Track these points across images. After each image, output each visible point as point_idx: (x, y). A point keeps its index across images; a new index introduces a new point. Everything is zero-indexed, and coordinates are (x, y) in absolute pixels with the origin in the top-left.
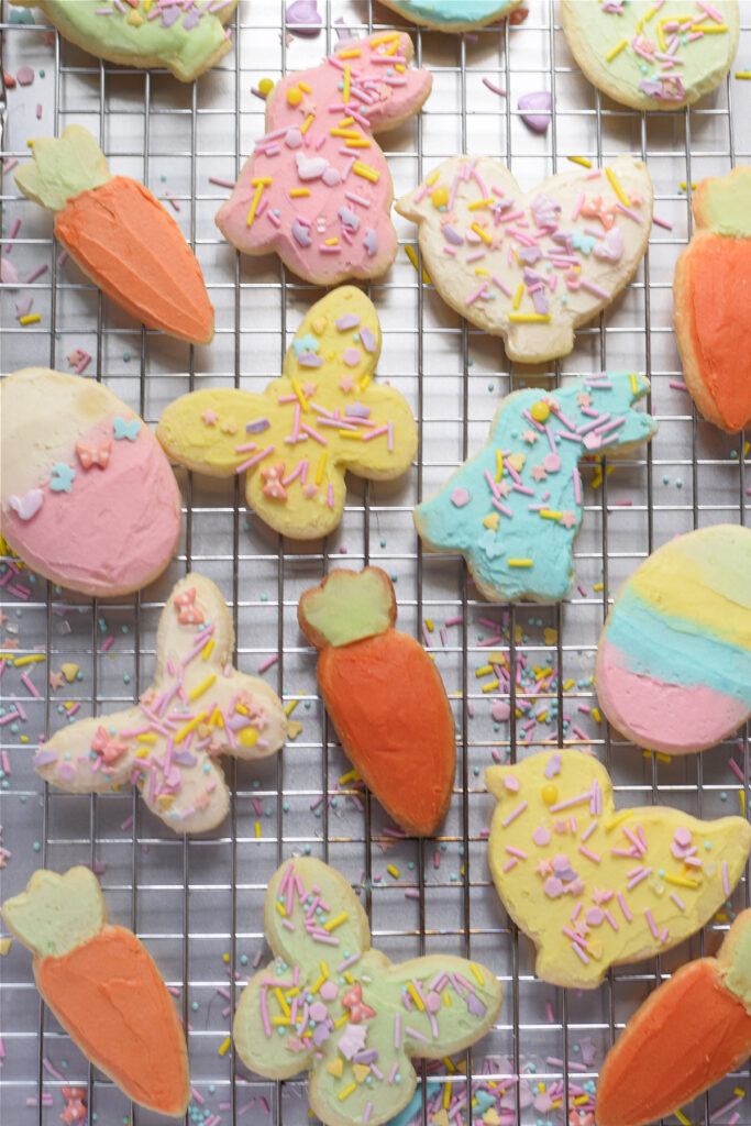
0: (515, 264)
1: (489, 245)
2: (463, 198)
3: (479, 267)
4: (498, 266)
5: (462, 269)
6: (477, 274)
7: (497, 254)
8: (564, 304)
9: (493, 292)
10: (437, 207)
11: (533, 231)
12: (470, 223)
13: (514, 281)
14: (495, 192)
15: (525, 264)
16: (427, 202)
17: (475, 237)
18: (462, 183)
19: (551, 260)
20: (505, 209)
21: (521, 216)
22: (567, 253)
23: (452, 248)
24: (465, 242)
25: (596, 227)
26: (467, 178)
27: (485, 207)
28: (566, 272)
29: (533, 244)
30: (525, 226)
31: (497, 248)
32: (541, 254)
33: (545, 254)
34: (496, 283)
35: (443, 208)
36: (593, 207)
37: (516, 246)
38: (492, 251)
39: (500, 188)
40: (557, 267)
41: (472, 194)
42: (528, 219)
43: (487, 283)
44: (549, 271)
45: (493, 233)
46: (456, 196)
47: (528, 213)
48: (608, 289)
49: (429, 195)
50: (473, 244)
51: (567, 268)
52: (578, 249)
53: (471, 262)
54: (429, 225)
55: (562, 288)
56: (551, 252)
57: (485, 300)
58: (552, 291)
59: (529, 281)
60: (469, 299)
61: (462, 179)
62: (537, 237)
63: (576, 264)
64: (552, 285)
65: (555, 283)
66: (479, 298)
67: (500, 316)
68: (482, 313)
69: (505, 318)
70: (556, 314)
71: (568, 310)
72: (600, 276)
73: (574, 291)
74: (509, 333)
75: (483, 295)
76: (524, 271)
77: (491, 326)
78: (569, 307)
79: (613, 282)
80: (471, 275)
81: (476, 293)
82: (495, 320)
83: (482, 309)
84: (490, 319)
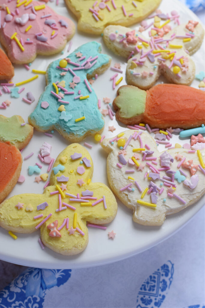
0: (146, 179)
1: (137, 168)
2: (132, 146)
3: (131, 176)
4: (139, 178)
5: (123, 176)
6: (128, 179)
7: (140, 173)
8: (164, 202)
9: (134, 188)
10: (119, 147)
11: (158, 167)
12: (131, 157)
13: (144, 187)
14: (147, 147)
15: (151, 180)
16: (115, 144)
17: (133, 163)
18: (133, 140)
19: (164, 182)
20: (149, 155)
21: (155, 159)
22: (171, 180)
23: (120, 165)
24: (127, 164)
25: (187, 173)
26: (136, 138)
27: (140, 152)
28: (168, 188)
29: (157, 173)
30: (156, 164)
31: (141, 170)
32: (159, 177)
33: (161, 178)
34: (136, 186)
35: (122, 147)
36: (188, 164)
37: (149, 171)
38: (138, 171)
39: (149, 145)
40: (165, 185)
41: (136, 145)
42: (157, 162)
43: (132, 183)
44: (161, 186)
45: (140, 163)
46: (128, 144)
47: (158, 159)
48: (187, 201)
49: (117, 141)
50: (130, 166)
51: (169, 187)
52: (177, 180)
53: (127, 173)
54: (113, 153)
55: (164, 195)
56: (164, 178)
57: (129, 191)
58: (160, 194)
59: (150, 186)
60: (122, 188)
61: (133, 138)
62: (160, 171)
63: (174, 186)
64: (160, 192)
65: (162, 191)
66: (127, 189)
67: (134, 200)
68: (126, 197)
69: (136, 201)
70: (159, 206)
71: (165, 205)
72: (184, 195)
73: (170, 197)
74: (136, 209)
75: (129, 188)
76: (150, 183)
77: (129, 203)
78: (167, 204)
79: (189, 199)
80: (126, 179)
81: (126, 187)
82: (132, 201)
83: (127, 195)
84: (129, 201)
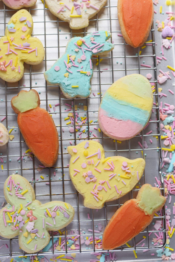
0: (71, 1)
3: (61, 2)
5: (56, 3)
6: (60, 4)
8: (86, 12)
9: (65, 9)
13: (71, 5)
15: (74, 1)
28: (86, 2)
34: (66, 7)
40: (83, 1)
43: (63, 7)
44: (81, 3)
48: (98, 7)
55: (85, 7)
57: (63, 12)
58: (82, 8)
59: (75, 5)
60: (58, 11)
63: (89, 0)
65: (83, 6)
66: (61, 11)
67: (67, 16)
68: (62, 15)
69: (69, 17)
70: (83, 15)
71: (87, 14)
72: (96, 4)
73: (88, 8)
74: (70, 21)
75: (62, 10)
76: (74, 3)
77: (65, 19)
78: (87, 13)
79: (100, 5)
80: (58, 5)
81: (60, 9)
82: (66, 17)
83: (62, 14)
84: (65, 17)
